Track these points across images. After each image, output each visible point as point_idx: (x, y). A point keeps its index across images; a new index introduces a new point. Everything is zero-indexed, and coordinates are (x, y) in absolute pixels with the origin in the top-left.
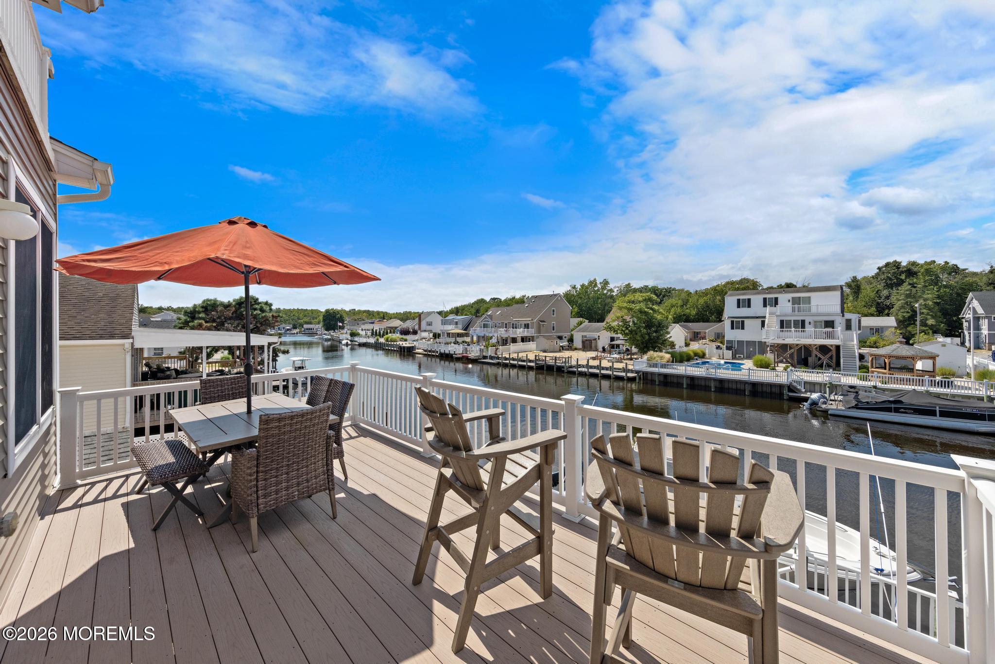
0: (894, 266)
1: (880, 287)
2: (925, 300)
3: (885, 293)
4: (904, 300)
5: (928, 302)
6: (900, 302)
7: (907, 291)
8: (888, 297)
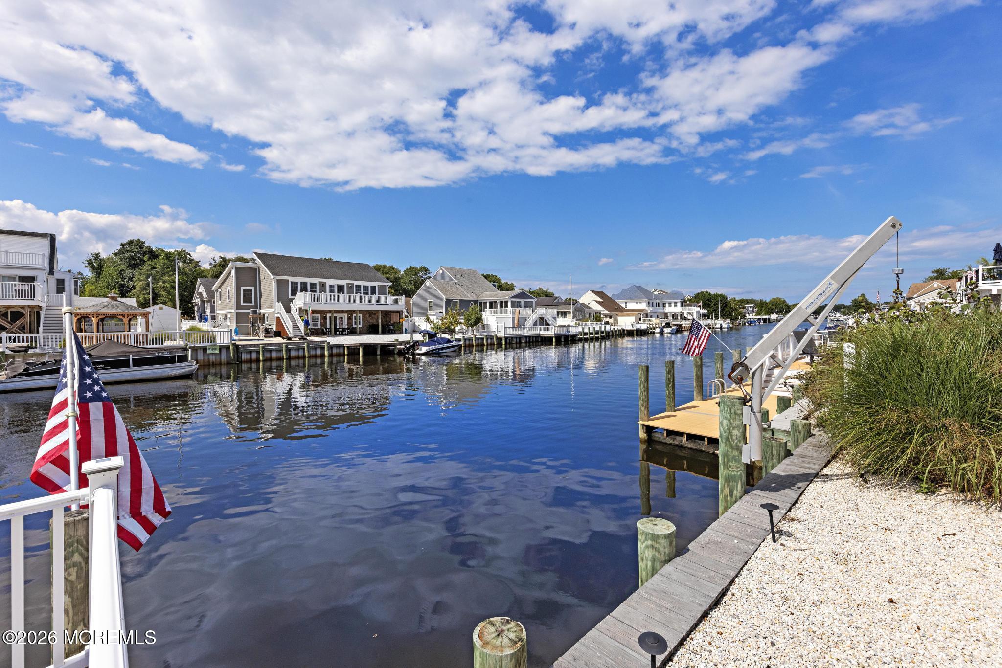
0: (138, 245)
1: (124, 267)
2: (164, 282)
3: (128, 273)
4: (144, 280)
5: (166, 284)
6: (141, 283)
7: (148, 271)
8: (131, 279)
